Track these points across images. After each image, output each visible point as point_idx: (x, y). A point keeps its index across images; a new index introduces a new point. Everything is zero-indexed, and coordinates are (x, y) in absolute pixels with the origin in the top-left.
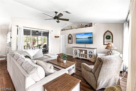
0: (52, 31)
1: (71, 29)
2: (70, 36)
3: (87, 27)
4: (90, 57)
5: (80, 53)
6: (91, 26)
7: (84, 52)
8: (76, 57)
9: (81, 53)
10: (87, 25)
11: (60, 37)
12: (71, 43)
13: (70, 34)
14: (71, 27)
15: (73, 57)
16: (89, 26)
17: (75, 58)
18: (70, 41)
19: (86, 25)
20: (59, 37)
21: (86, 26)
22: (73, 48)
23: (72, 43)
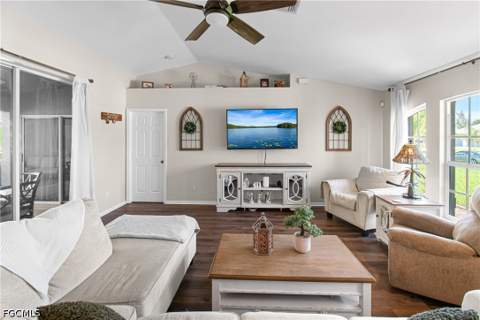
0: (91, 81)
1: (193, 85)
2: (191, 118)
3: (268, 86)
4: (296, 199)
5: (251, 186)
6: (282, 86)
7: (266, 180)
8: (234, 205)
9: (257, 187)
10: (267, 80)
11: (123, 117)
12: (198, 146)
13: (191, 109)
14: (193, 77)
15: (219, 210)
16: (276, 86)
17: (230, 211)
18: (191, 140)
19: (262, 80)
20: (120, 118)
21: (265, 82)
22: (219, 170)
23: (201, 149)
